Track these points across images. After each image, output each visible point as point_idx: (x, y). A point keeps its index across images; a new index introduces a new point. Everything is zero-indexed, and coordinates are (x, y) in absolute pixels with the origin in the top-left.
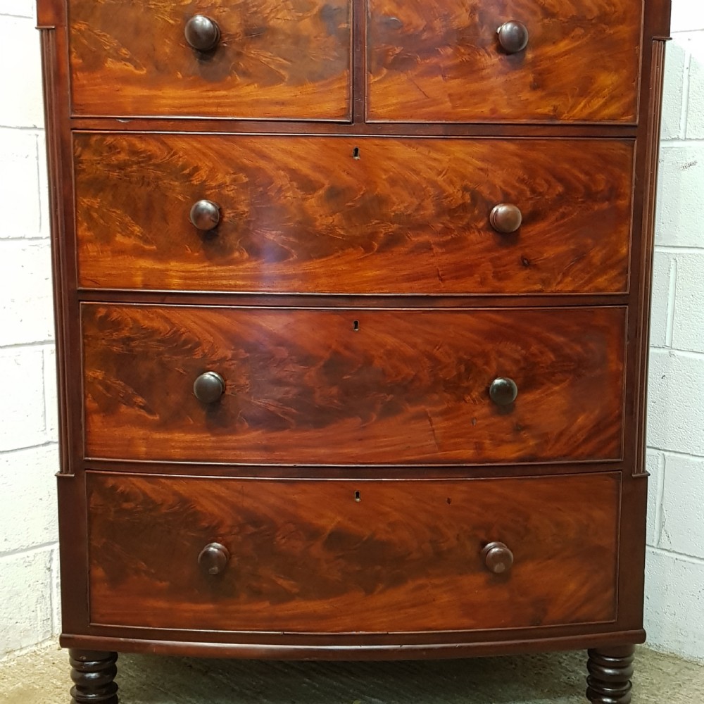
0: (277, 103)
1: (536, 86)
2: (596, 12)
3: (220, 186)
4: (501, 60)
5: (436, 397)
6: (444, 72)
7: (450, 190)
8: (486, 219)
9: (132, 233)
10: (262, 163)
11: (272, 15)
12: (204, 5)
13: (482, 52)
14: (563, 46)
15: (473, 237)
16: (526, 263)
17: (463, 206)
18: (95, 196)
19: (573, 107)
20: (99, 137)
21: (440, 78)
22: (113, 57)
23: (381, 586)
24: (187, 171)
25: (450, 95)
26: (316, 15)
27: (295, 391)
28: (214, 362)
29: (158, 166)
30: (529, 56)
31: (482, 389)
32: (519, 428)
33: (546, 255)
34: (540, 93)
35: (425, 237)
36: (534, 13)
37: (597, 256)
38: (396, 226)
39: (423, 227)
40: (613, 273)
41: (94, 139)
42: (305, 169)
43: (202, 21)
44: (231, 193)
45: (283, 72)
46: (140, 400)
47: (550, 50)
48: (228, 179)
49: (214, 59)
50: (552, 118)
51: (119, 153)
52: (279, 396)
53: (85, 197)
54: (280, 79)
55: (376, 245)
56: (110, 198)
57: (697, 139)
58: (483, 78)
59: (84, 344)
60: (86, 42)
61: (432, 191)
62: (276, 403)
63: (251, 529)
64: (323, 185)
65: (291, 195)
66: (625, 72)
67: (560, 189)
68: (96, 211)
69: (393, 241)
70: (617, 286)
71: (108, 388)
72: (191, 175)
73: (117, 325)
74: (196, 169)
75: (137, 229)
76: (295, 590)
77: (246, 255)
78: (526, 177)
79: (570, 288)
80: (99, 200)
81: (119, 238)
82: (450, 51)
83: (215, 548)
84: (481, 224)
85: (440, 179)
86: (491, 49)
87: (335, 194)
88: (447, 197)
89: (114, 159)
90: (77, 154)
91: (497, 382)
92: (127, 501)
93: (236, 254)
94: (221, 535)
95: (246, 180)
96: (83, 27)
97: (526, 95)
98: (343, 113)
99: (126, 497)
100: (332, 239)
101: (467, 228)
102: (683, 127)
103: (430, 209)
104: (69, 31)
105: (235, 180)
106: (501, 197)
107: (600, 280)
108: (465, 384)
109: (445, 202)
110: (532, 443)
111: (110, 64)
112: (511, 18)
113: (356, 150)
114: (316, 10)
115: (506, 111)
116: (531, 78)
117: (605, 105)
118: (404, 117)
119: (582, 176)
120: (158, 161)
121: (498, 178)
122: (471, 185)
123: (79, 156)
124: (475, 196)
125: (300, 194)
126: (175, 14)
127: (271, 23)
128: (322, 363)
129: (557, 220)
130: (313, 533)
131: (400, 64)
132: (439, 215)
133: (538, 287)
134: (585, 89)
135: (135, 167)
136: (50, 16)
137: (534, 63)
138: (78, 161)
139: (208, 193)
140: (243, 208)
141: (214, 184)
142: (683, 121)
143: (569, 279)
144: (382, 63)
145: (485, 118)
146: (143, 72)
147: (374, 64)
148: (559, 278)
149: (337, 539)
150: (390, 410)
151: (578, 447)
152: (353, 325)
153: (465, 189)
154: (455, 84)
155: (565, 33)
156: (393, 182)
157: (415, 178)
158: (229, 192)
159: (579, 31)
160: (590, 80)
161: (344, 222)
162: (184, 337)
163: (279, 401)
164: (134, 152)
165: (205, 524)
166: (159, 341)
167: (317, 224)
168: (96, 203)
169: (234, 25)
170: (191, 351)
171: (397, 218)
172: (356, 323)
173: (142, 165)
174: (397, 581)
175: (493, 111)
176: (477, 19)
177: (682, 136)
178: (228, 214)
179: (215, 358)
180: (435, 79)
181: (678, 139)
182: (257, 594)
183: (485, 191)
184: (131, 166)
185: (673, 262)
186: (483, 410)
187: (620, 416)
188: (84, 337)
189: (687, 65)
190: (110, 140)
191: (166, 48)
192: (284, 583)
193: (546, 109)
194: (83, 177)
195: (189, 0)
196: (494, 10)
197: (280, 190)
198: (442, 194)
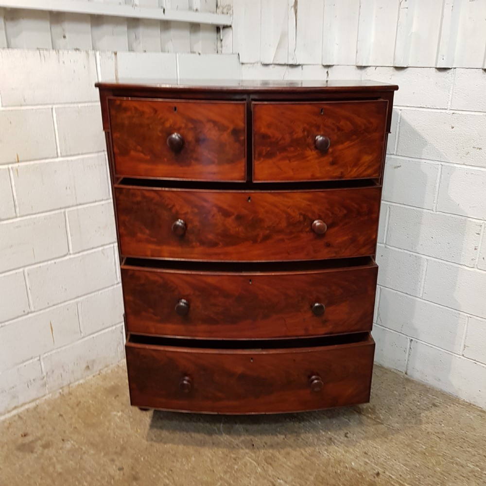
0: (212, 173)
1: (333, 163)
2: (363, 127)
3: (186, 213)
4: (317, 153)
5: (287, 310)
6: (289, 159)
7: (293, 214)
8: (310, 227)
9: (145, 233)
10: (205, 204)
11: (208, 133)
12: (175, 127)
13: (308, 149)
14: (347, 144)
15: (303, 235)
16: (328, 245)
17: (300, 222)
18: (126, 216)
19: (351, 172)
20: (127, 190)
21: (288, 161)
22: (134, 150)
23: (262, 395)
24: (169, 207)
25: (292, 169)
26: (229, 133)
27: (222, 309)
28: (184, 296)
29: (155, 204)
30: (330, 150)
31: (309, 306)
32: (325, 322)
33: (337, 242)
34: (335, 166)
35: (281, 237)
36: (333, 130)
37: (361, 240)
38: (268, 232)
39: (280, 231)
41: (125, 190)
42: (225, 206)
43: (175, 136)
44: (191, 217)
45: (214, 159)
46: (151, 310)
47: (340, 147)
48: (189, 211)
49: (181, 153)
50: (340, 178)
51: (137, 197)
52: (215, 310)
53: (122, 216)
54: (212, 162)
55: (259, 240)
56: (134, 216)
57: (402, 156)
58: (308, 161)
60: (120, 142)
61: (285, 216)
63: (203, 373)
64: (233, 214)
65: (219, 218)
67: (345, 212)
68: (127, 222)
69: (266, 238)
72: (171, 208)
73: (138, 278)
74: (174, 206)
75: (147, 232)
77: (198, 244)
78: (329, 207)
79: (348, 255)
80: (129, 217)
81: (139, 235)
82: (292, 149)
84: (308, 229)
85: (289, 210)
86: (313, 147)
87: (239, 218)
88: (291, 218)
89: (135, 200)
90: (117, 196)
91: (317, 305)
93: (194, 244)
95: (197, 211)
96: (119, 135)
97: (328, 168)
98: (242, 178)
100: (238, 237)
101: (301, 231)
102: (395, 149)
103: (284, 224)
105: (192, 211)
106: (317, 217)
107: (362, 250)
108: (301, 304)
109: (291, 220)
110: (331, 327)
111: (133, 153)
112: (322, 133)
113: (249, 198)
114: (229, 131)
115: (318, 175)
116: (331, 159)
117: (365, 170)
119: (356, 206)
120: (156, 202)
121: (316, 208)
122: (303, 213)
124: (305, 217)
125: (223, 218)
126: (162, 131)
127: (208, 137)
128: (234, 298)
129: (343, 226)
130: (231, 374)
131: (269, 155)
132: (288, 226)
133: (334, 255)
134: (356, 163)
135: (145, 204)
137: (332, 153)
138: (117, 199)
139: (180, 216)
140: (197, 223)
141: (183, 213)
142: (396, 146)
143: (348, 251)
144: (260, 155)
145: (308, 179)
146: (148, 157)
147: (257, 156)
148: (344, 250)
150: (266, 317)
151: (352, 327)
152: (249, 281)
153: (301, 214)
154: (295, 164)
155: (348, 138)
156: (267, 212)
157: (277, 210)
158: (190, 217)
159: (354, 137)
160: (359, 159)
161: (244, 230)
162: (169, 286)
163: (215, 313)
164: (144, 197)
165: (181, 369)
166: (158, 286)
167: (231, 231)
168: (127, 219)
169: (190, 137)
170: (173, 291)
171: (269, 228)
173: (148, 203)
175: (313, 176)
176: (306, 133)
177: (395, 153)
178: (189, 226)
179: (185, 294)
180: (285, 162)
181: (393, 154)
183: (310, 215)
184: (143, 203)
185: (388, 208)
186: (309, 315)
189: (399, 121)
190: (131, 191)
191: (158, 148)
193: (337, 173)
194: (121, 207)
195: (168, 125)
196: (314, 129)
197: (213, 216)
198: (289, 216)
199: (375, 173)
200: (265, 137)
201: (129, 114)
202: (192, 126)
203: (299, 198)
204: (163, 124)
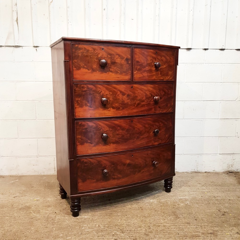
0: (117, 78)
2: (169, 60)
3: (107, 95)
5: (145, 134)
6: (147, 71)
7: (148, 94)
9: (88, 105)
10: (115, 90)
11: (116, 60)
12: (103, 57)
13: (152, 67)
15: (151, 103)
16: (159, 107)
17: (150, 97)
18: (79, 98)
19: (166, 78)
20: (80, 85)
22: (83, 68)
23: (137, 173)
24: (99, 92)
25: (147, 76)
26: (124, 60)
27: (121, 136)
28: (105, 132)
29: (93, 91)
31: (153, 132)
33: (162, 106)
34: (161, 75)
35: (144, 103)
36: (160, 60)
37: (169, 105)
38: (139, 102)
39: (143, 101)
40: (171, 108)
41: (79, 85)
42: (123, 91)
44: (109, 96)
45: (119, 71)
46: (89, 141)
47: (163, 67)
48: (108, 93)
49: (105, 68)
50: (163, 80)
51: (85, 88)
52: (118, 137)
53: (77, 98)
54: (118, 73)
56: (83, 98)
58: (152, 73)
59: (76, 131)
60: (76, 64)
61: (145, 94)
62: (117, 139)
63: (113, 166)
64: (126, 94)
65: (120, 96)
66: (173, 71)
67: (164, 93)
68: (79, 101)
69: (139, 104)
70: (172, 110)
71: (82, 139)
72: (100, 93)
73: (84, 126)
74: (101, 91)
76: (121, 177)
77: (112, 108)
78: (159, 91)
79: (165, 112)
80: (80, 99)
81: (85, 107)
82: (147, 67)
83: (105, 171)
84: (153, 100)
85: (146, 92)
86: (154, 67)
87: (128, 96)
89: (84, 90)
90: (75, 88)
92: (86, 164)
93: (110, 109)
94: (107, 168)
95: (111, 93)
96: (76, 61)
97: (159, 76)
98: (130, 79)
99: (86, 163)
100: (128, 104)
101: (150, 101)
103: (144, 98)
104: (73, 62)
105: (109, 94)
106: (156, 95)
107: (170, 110)
108: (150, 131)
109: (147, 96)
112: (157, 61)
113: (132, 87)
114: (125, 59)
115: (156, 79)
116: (160, 73)
117: (170, 78)
118: (140, 80)
119: (167, 91)
120: (93, 90)
121: (155, 91)
123: (75, 89)
125: (122, 96)
126: (97, 59)
127: (116, 61)
128: (126, 130)
129: (163, 99)
130: (124, 164)
131: (139, 70)
132: (146, 99)
133: (161, 112)
134: (167, 75)
135: (88, 91)
136: (67, 58)
137: (160, 70)
138: (75, 90)
139: (104, 96)
140: (111, 99)
141: (105, 94)
143: (165, 110)
144: (136, 70)
145: (153, 80)
146: (90, 71)
147: (135, 70)
149: (129, 165)
150: (138, 138)
151: (166, 141)
152: (131, 121)
153: (150, 94)
154: (148, 74)
155: (164, 64)
156: (138, 93)
157: (142, 92)
159: (166, 64)
160: (168, 73)
161: (130, 101)
162: (98, 127)
163: (118, 138)
164: (88, 88)
165: (103, 166)
166: (93, 128)
167: (125, 102)
168: (79, 99)
169: (109, 62)
170: (100, 130)
171: (139, 100)
172: (132, 121)
173: (90, 91)
174: (139, 171)
176: (152, 61)
178: (109, 100)
179: (105, 130)
180: (145, 73)
182: (114, 179)
183: (153, 94)
184: (87, 91)
187: (172, 134)
188: (76, 129)
190: (82, 85)
191: (95, 66)
192: (119, 176)
193: (162, 78)
194: (76, 94)
195: (100, 56)
196: (154, 60)
197: (118, 95)
198: (146, 95)
199: (173, 79)
200: (138, 62)
201: (81, 51)
202: (110, 57)
203: (150, 87)
204: (97, 56)
